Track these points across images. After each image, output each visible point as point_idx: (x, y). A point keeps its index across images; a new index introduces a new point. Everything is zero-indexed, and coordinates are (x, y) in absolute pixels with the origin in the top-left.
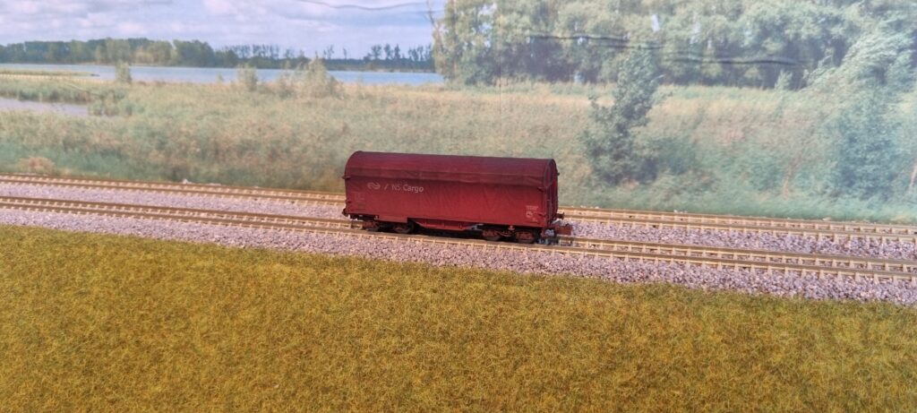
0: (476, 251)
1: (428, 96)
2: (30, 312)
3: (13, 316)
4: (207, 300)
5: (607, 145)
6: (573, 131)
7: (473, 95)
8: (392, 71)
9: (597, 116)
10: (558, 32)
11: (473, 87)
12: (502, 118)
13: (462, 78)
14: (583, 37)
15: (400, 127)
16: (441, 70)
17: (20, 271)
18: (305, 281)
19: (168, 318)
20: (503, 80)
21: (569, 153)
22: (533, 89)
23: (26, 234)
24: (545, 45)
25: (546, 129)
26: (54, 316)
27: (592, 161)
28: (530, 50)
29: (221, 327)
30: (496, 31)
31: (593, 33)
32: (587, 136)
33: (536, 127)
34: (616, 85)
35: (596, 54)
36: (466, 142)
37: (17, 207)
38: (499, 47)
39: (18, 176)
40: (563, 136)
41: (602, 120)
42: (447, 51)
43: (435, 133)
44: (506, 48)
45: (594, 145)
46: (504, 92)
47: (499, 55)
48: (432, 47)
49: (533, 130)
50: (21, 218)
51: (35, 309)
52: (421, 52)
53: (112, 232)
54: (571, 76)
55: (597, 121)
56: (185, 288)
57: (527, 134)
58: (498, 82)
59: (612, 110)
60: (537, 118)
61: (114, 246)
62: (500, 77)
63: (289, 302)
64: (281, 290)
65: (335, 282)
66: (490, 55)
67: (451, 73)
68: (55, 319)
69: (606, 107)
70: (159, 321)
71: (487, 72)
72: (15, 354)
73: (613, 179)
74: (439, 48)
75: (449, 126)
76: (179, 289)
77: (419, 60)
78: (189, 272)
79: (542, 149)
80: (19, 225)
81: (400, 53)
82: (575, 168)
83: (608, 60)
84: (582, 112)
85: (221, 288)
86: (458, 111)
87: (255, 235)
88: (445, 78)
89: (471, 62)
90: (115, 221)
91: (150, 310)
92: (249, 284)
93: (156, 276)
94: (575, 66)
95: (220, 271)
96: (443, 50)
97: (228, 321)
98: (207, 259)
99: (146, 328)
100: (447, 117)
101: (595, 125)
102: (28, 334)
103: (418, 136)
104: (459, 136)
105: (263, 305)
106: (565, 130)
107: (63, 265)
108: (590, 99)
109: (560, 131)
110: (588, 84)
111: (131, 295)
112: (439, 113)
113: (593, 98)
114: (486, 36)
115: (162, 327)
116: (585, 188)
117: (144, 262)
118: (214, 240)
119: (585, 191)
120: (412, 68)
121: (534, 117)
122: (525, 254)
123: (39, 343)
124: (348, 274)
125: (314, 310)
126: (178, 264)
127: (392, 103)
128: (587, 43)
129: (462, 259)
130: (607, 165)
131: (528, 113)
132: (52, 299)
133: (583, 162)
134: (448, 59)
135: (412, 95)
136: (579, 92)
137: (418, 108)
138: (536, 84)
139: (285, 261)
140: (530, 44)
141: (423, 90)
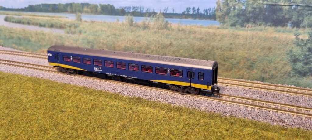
0: (245, 109)
1: (211, 31)
2: (42, 118)
3: (35, 118)
4: (115, 121)
5: (301, 58)
6: (284, 50)
7: (233, 31)
8: (195, 19)
9: (298, 43)
10: (282, 2)
11: (234, 27)
12: (247, 42)
13: (230, 23)
14: (295, 5)
15: (196, 44)
16: (219, 19)
17: (39, 99)
18: (161, 117)
19: (98, 128)
20: (250, 25)
21: (280, 60)
22: (265, 30)
23: (42, 82)
24: (274, 8)
25: (270, 49)
26: (51, 120)
27: (292, 64)
28: (266, 11)
29: (122, 135)
30: (249, 2)
31: (302, 3)
32: (291, 53)
33: (264, 47)
34: (310, 29)
35: (301, 14)
36: (228, 52)
37: (40, 69)
38: (250, 9)
39: (42, 55)
40: (279, 52)
41: (300, 46)
42: (223, 11)
43: (213, 47)
44: (253, 10)
45: (294, 57)
46: (249, 30)
47: (249, 13)
48: (215, 9)
49: (263, 49)
50: (41, 75)
51: (44, 116)
52: (210, 10)
53: (76, 84)
54: (286, 24)
55: (297, 46)
56: (106, 114)
57: (259, 50)
58: (247, 25)
59: (307, 41)
60: (265, 43)
61: (76, 91)
62: (248, 23)
63: (153, 127)
64: (149, 120)
65: (175, 119)
66: (244, 13)
67: (223, 21)
68: (52, 122)
69: (304, 39)
70: (94, 128)
71: (242, 21)
72: (35, 135)
73: (303, 74)
74: (219, 9)
75: (221, 45)
76: (104, 114)
77: (208, 14)
78: (108, 107)
79: (267, 58)
80: (40, 78)
81: (200, 11)
82: (283, 67)
83: (308, 17)
84: (290, 42)
85: (122, 116)
86: (226, 39)
87: (136, 91)
88: (220, 23)
89: (234, 16)
90: (77, 79)
91: (91, 123)
92: (134, 116)
93: (93, 107)
94: (289, 19)
95: (121, 108)
96: (220, 10)
97: (124, 132)
98: (116, 102)
99: (89, 131)
100: (220, 41)
101: (296, 47)
102: (41, 127)
103: (205, 48)
104: (225, 50)
105: (141, 127)
106: (279, 49)
107: (55, 98)
108: (295, 35)
109: (277, 50)
110: (295, 28)
111: (83, 115)
112: (216, 39)
113: (297, 35)
114: (243, 4)
115: (95, 131)
116: (287, 77)
117: (89, 100)
118: (118, 92)
119: (287, 78)
120: (205, 18)
121: (264, 42)
122: (271, 112)
123: (45, 131)
124: (181, 116)
125: (165, 133)
126: (103, 102)
127: (194, 33)
128: (297, 8)
129: (239, 113)
130: (301, 67)
131: (261, 40)
132: (51, 113)
133: (288, 65)
134: (223, 14)
135: (203, 30)
136: (290, 32)
137: (206, 36)
138: (267, 27)
139: (151, 106)
140: (266, 8)
141: (209, 28)
